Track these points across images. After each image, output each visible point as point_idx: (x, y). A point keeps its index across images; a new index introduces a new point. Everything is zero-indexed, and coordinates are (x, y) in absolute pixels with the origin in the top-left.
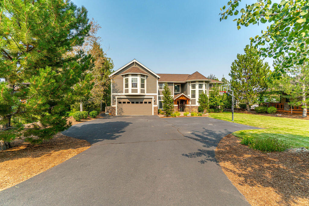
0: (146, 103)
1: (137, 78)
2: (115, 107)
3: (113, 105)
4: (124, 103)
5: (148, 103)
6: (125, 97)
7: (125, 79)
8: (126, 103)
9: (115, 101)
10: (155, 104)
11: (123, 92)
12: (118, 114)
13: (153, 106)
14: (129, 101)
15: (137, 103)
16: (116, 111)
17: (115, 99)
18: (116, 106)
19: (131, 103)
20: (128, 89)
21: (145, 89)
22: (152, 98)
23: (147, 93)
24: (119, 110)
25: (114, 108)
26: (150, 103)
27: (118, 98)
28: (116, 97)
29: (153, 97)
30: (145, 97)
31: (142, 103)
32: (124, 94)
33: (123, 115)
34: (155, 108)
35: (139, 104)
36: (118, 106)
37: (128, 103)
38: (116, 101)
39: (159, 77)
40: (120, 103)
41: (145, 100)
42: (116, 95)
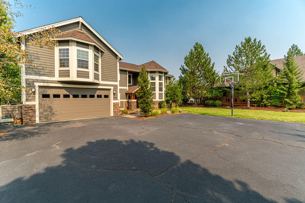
0: (100, 96)
1: (88, 52)
2: (35, 106)
3: (27, 100)
4: (57, 96)
5: (103, 96)
6: (60, 85)
7: (60, 50)
8: (62, 96)
9: (34, 92)
10: (115, 98)
11: (54, 76)
12: (40, 119)
13: (112, 101)
14: (68, 93)
15: (84, 96)
16: (37, 113)
17: (34, 87)
18: (36, 103)
19: (71, 96)
20: (69, 70)
21: (100, 73)
22: (109, 90)
23: (102, 80)
24: (45, 111)
25: (32, 108)
26: (106, 96)
27: (40, 87)
28: (37, 84)
29: (112, 88)
30: (99, 87)
31: (92, 96)
32: (57, 78)
33: (53, 119)
34: (115, 105)
35: (88, 99)
36: (40, 104)
37: (66, 96)
38: (37, 93)
39: (122, 58)
40: (46, 96)
41: (98, 93)
42: (37, 81)
